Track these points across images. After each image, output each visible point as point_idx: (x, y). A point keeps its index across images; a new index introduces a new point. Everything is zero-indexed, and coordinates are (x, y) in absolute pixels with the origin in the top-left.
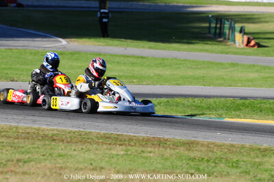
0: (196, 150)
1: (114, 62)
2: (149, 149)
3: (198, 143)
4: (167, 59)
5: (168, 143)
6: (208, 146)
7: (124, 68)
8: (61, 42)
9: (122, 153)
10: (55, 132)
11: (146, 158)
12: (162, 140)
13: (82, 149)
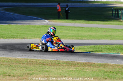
0: (108, 68)
1: (70, 30)
2: (86, 68)
3: (108, 65)
4: (94, 28)
5: (95, 65)
6: (113, 66)
7: (74, 32)
8: (46, 21)
9: (74, 69)
10: (44, 61)
11: (85, 72)
12: (92, 64)
13: (56, 68)
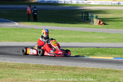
0: (77, 71)
2: (56, 71)
3: (78, 68)
4: (63, 31)
5: (65, 68)
6: (82, 69)
8: (15, 24)
9: (44, 73)
10: (14, 64)
11: (55, 75)
12: (62, 67)
13: (26, 71)
